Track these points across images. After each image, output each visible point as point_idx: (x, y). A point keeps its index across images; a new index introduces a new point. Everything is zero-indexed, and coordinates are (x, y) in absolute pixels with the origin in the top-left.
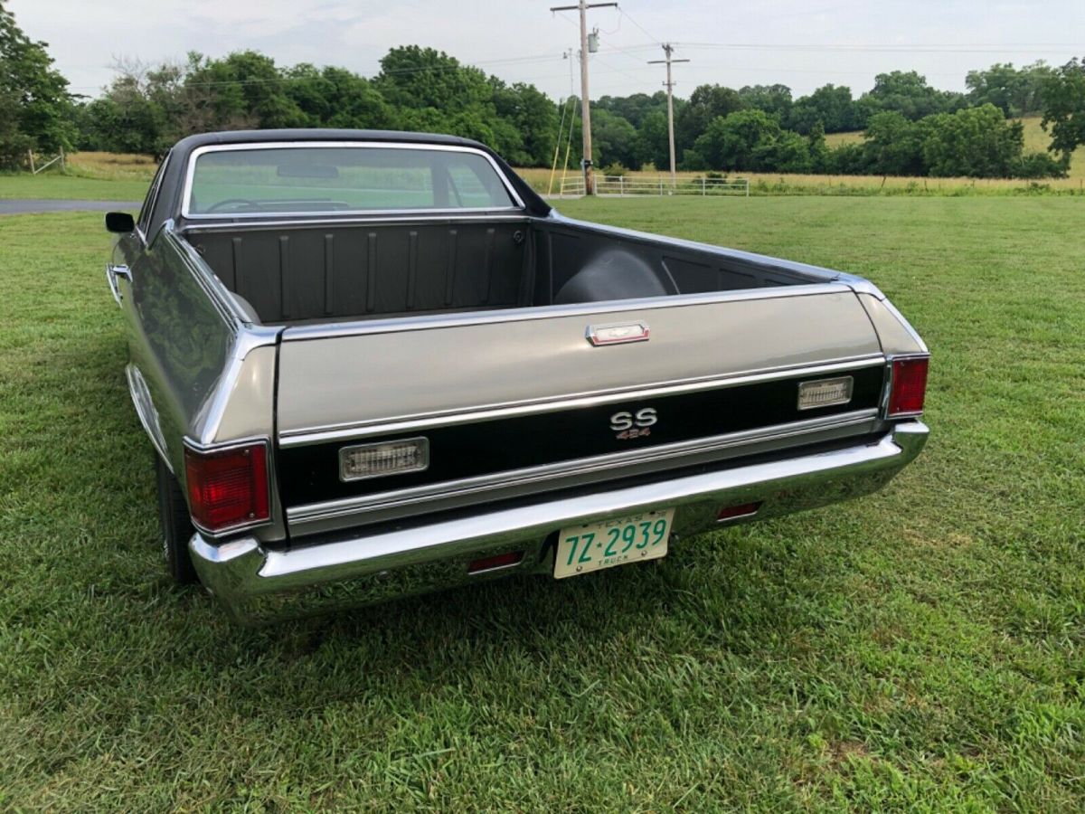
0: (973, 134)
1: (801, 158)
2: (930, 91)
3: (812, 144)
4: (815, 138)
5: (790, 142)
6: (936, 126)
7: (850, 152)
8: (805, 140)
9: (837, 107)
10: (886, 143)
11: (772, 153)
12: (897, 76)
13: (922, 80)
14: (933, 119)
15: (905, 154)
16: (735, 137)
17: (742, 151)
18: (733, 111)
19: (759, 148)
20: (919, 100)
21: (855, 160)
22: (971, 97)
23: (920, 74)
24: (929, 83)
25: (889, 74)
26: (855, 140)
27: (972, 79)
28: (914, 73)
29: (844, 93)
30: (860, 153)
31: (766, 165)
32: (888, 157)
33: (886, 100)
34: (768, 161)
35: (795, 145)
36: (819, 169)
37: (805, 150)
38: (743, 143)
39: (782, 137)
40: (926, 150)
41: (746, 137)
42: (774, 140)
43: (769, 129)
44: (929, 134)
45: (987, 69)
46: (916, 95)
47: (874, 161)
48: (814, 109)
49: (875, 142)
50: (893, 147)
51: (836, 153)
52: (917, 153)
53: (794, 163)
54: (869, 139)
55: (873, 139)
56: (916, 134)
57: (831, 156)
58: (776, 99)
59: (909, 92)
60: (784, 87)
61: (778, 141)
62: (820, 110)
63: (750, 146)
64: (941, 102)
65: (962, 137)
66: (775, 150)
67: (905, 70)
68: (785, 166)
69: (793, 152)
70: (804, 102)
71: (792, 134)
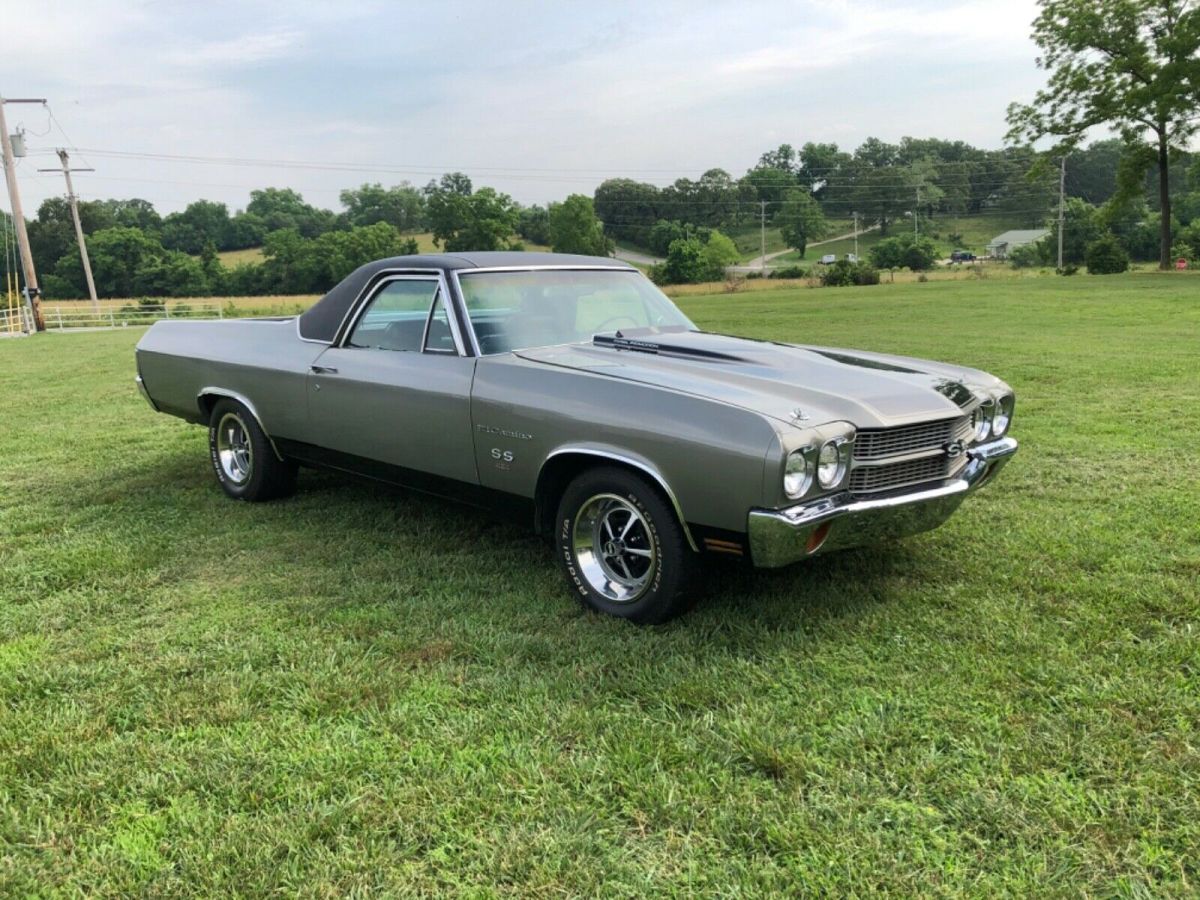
0: (375, 251)
1: (196, 280)
2: (308, 209)
3: (206, 265)
4: (208, 258)
5: (179, 263)
6: (335, 242)
7: (250, 271)
8: (196, 259)
9: (216, 225)
10: (289, 261)
11: (161, 275)
12: (273, 193)
13: (299, 198)
14: (331, 237)
15: (311, 272)
16: (109, 259)
17: (121, 275)
18: (99, 229)
19: (143, 270)
20: (300, 217)
21: (258, 280)
22: (349, 215)
23: (296, 192)
24: (306, 201)
25: (264, 190)
26: (253, 258)
27: (346, 198)
28: (290, 191)
29: (221, 211)
30: (261, 273)
31: (156, 289)
32: (293, 275)
33: (267, 217)
34: (157, 284)
35: (187, 267)
36: (220, 290)
37: (199, 271)
38: (122, 265)
39: (169, 258)
40: (332, 268)
41: (124, 258)
42: (159, 261)
43: (150, 250)
44: (331, 251)
45: (358, 188)
46: (295, 213)
47: (278, 280)
48: (190, 227)
49: (277, 261)
50: (298, 265)
51: (236, 273)
52: (324, 270)
53: (190, 286)
54: (269, 258)
55: (273, 257)
56: (317, 252)
57: (230, 276)
58: (141, 215)
59: (286, 210)
60: (144, 202)
61: (164, 262)
62: (197, 228)
63: (131, 269)
64: (323, 220)
65: (364, 255)
66: (163, 272)
67: (280, 187)
68: (178, 290)
69: (186, 274)
70: (176, 219)
71: (180, 254)
